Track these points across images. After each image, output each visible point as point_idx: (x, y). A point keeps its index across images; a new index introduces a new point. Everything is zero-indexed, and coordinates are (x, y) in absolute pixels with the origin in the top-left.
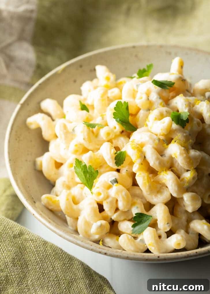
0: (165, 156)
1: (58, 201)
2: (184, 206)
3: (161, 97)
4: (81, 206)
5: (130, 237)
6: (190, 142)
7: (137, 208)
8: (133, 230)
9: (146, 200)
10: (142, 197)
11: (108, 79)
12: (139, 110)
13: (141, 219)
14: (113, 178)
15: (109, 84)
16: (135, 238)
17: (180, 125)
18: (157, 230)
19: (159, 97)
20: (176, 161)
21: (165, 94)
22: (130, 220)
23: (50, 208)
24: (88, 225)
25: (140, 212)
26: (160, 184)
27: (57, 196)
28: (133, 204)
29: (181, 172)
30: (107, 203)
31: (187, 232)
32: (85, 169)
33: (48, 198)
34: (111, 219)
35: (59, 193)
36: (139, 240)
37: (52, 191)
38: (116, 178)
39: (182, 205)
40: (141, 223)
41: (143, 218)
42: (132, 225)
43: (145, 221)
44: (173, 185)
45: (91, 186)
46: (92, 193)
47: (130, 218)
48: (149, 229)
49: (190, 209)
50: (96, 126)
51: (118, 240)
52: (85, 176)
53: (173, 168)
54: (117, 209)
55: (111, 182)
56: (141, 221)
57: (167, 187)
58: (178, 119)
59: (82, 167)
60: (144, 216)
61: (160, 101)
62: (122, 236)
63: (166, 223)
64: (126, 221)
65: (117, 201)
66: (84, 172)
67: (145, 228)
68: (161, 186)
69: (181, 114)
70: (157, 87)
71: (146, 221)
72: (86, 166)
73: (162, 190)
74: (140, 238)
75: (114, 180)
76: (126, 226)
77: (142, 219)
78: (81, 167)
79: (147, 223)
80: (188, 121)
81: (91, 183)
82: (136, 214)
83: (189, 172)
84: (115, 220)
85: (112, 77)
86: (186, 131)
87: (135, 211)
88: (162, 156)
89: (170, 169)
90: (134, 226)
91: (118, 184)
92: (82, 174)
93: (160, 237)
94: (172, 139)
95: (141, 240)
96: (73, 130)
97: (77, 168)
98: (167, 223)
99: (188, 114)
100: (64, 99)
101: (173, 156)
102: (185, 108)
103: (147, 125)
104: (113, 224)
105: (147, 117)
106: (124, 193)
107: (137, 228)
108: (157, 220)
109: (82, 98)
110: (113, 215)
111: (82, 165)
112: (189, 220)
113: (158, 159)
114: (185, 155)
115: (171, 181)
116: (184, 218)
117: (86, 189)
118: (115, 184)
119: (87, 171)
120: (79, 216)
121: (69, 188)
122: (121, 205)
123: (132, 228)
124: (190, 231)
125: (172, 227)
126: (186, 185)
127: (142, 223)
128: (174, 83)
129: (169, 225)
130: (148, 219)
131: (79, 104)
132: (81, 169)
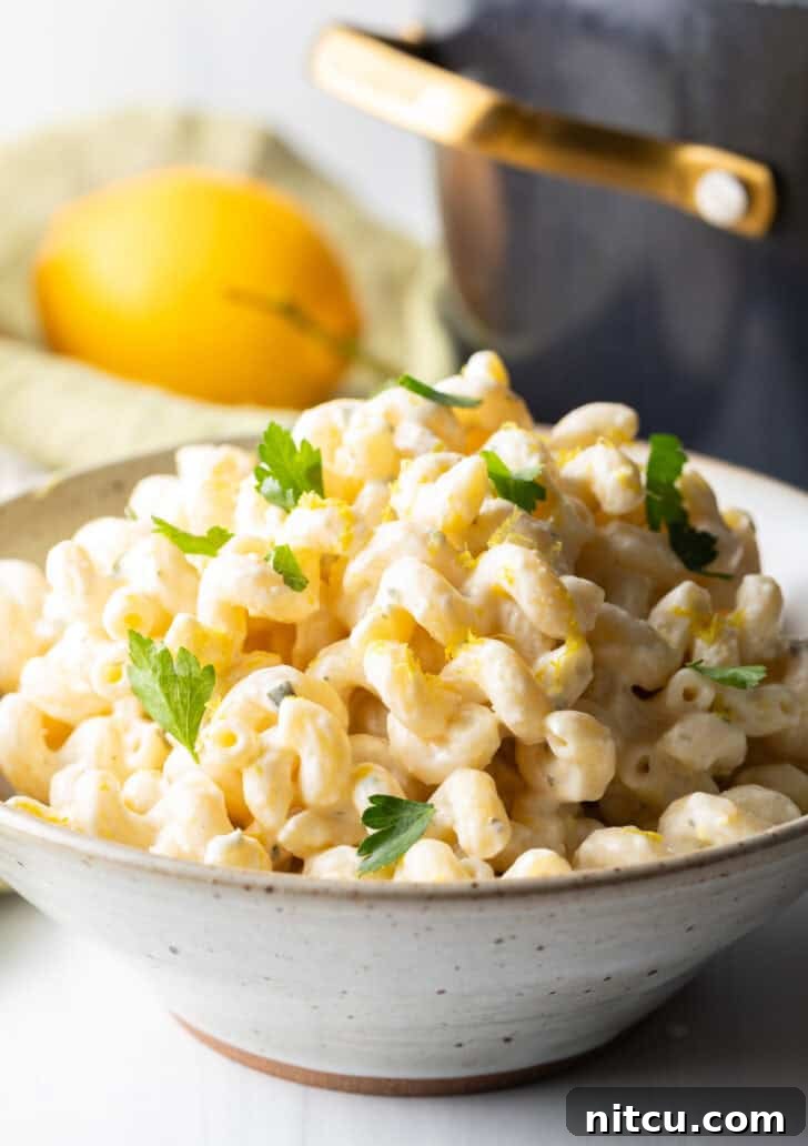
6: (555, 552)
7: (376, 782)
8: (363, 863)
13: (391, 818)
14: (279, 683)
18: (454, 851)
19: (428, 432)
25: (385, 792)
26: (458, 691)
28: (358, 773)
29: (532, 652)
30: (260, 769)
32: (165, 668)
38: (290, 680)
40: (395, 832)
41: (396, 817)
42: (358, 847)
43: (409, 824)
44: (508, 673)
46: (196, 757)
52: (168, 696)
54: (297, 806)
55: (270, 695)
56: (393, 828)
59: (154, 661)
60: (403, 809)
63: (491, 818)
65: (296, 765)
66: (164, 681)
68: (460, 698)
71: (413, 822)
72: (170, 656)
73: (466, 715)
75: (281, 687)
77: (396, 821)
78: (150, 662)
79: (417, 829)
81: (190, 721)
82: (372, 801)
84: (290, 849)
88: (456, 588)
90: (366, 849)
91: (297, 699)
92: (155, 692)
96: (116, 567)
97: (137, 671)
98: (494, 821)
107: (379, 854)
110: (282, 825)
111: (153, 654)
115: (498, 662)
118: (285, 701)
119: (175, 676)
123: (359, 860)
126: (555, 692)
127: (399, 833)
129: (498, 825)
130: (419, 816)
132: (150, 672)
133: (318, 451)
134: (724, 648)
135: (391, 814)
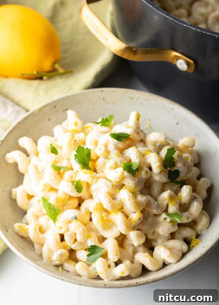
0: (117, 200)
1: (28, 229)
2: (131, 240)
3: (117, 148)
4: (46, 235)
5: (85, 264)
6: (138, 188)
7: (92, 241)
8: (87, 259)
9: (100, 234)
10: (96, 231)
11: (76, 124)
12: (98, 158)
13: (94, 250)
14: (73, 215)
15: (77, 129)
16: (89, 265)
17: (131, 173)
18: (107, 261)
19: (115, 148)
20: (126, 205)
21: (121, 145)
22: (85, 250)
23: (21, 234)
24: (51, 252)
25: (93, 244)
26: (112, 222)
27: (27, 224)
28: (89, 237)
29: (130, 213)
30: (67, 235)
31: (132, 262)
32: (49, 206)
33: (19, 226)
34: (70, 247)
35: (29, 222)
36: (92, 268)
37: (24, 218)
38: (76, 215)
39: (130, 239)
42: (87, 255)
43: (98, 252)
45: (55, 220)
46: (55, 225)
47: (86, 247)
48: (101, 259)
49: (136, 244)
50: (61, 169)
51: (75, 266)
52: (50, 212)
53: (123, 210)
54: (76, 240)
55: (71, 218)
56: (94, 252)
57: (116, 225)
58: (130, 169)
59: (47, 204)
60: (97, 248)
61: (116, 152)
62: (78, 263)
64: (82, 250)
65: (75, 234)
66: (49, 208)
67: (98, 258)
68: (112, 224)
69: (133, 164)
70: (114, 139)
72: (51, 204)
73: (113, 228)
74: (93, 265)
75: (73, 217)
76: (82, 255)
77: (95, 251)
79: (100, 254)
80: (137, 170)
81: (55, 217)
82: (90, 246)
83: (136, 213)
84: (73, 249)
85: (80, 123)
86: (136, 179)
87: (90, 243)
88: (114, 199)
89: (120, 211)
90: (89, 255)
91: (77, 221)
93: (109, 266)
94: (124, 185)
95: (94, 268)
96: (43, 171)
98: (116, 255)
99: (138, 165)
100: (38, 139)
101: (123, 201)
102: (137, 159)
103: (103, 172)
104: (72, 252)
105: (104, 165)
106: (81, 229)
107: (91, 257)
108: (107, 252)
109: (53, 139)
110: (72, 245)
112: (135, 252)
113: (110, 202)
114: (132, 201)
116: (130, 250)
117: (51, 221)
118: (75, 220)
119: (52, 208)
120: (44, 244)
121: (37, 217)
122: (79, 238)
123: (87, 257)
124: (135, 261)
125: (120, 258)
126: (133, 224)
127: (96, 254)
128: (130, 135)
130: (100, 251)
131: (49, 146)
133: (90, 150)
134: (175, 208)
135: (94, 249)
